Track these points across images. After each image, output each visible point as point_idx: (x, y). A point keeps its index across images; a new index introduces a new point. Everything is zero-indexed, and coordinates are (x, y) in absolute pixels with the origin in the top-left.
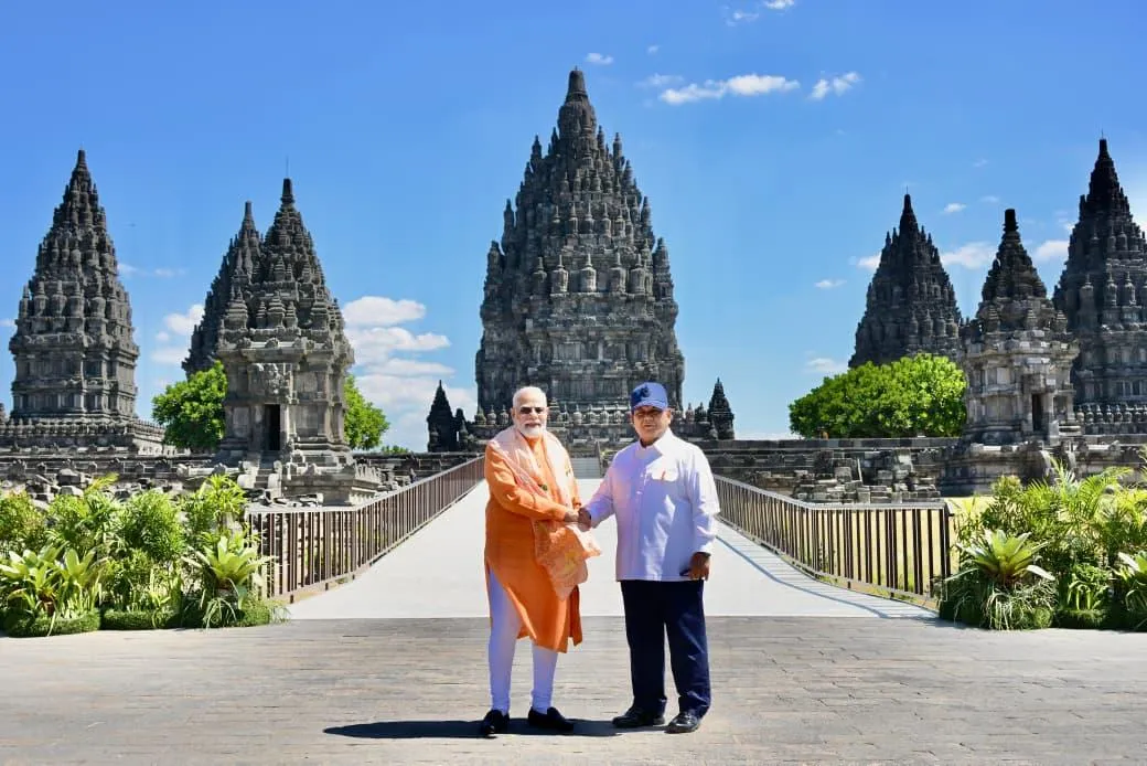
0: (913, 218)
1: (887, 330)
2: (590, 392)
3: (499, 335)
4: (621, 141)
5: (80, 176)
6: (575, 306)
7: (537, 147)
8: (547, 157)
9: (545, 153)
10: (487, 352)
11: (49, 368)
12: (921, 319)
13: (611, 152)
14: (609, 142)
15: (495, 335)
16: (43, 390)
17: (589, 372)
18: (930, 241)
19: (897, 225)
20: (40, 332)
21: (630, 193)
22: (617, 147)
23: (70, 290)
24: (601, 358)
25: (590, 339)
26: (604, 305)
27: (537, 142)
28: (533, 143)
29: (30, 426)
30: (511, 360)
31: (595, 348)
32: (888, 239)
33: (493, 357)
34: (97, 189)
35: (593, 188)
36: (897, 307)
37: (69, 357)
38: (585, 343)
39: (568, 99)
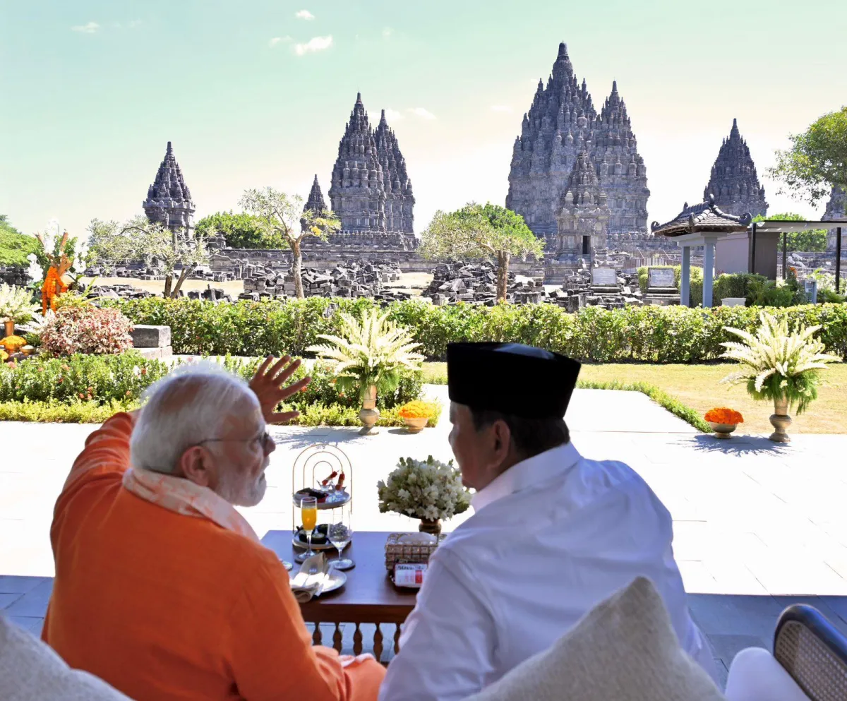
0: (737, 131)
1: (722, 190)
2: (618, 224)
3: (521, 187)
4: (586, 83)
5: (359, 106)
6: (611, 181)
7: (541, 85)
8: (546, 91)
9: (545, 88)
10: (514, 196)
11: (351, 205)
12: (741, 186)
13: (581, 89)
14: (579, 83)
15: (518, 187)
16: (350, 216)
17: (618, 214)
18: (745, 143)
19: (729, 134)
20: (347, 187)
21: (591, 112)
22: (584, 86)
23: (361, 166)
24: (624, 207)
25: (619, 198)
26: (626, 182)
27: (541, 82)
28: (539, 82)
29: (349, 234)
30: (526, 201)
31: (621, 202)
32: (724, 142)
33: (518, 199)
34: (368, 113)
35: (619, 122)
36: (728, 178)
37: (362, 200)
38: (617, 200)
39: (559, 58)
